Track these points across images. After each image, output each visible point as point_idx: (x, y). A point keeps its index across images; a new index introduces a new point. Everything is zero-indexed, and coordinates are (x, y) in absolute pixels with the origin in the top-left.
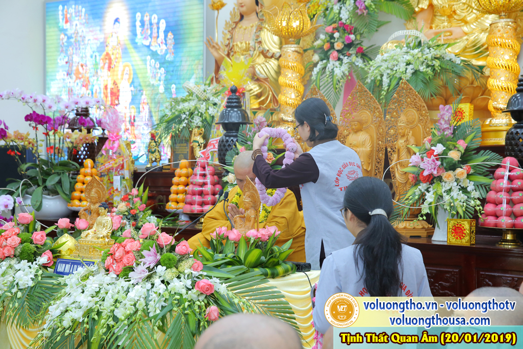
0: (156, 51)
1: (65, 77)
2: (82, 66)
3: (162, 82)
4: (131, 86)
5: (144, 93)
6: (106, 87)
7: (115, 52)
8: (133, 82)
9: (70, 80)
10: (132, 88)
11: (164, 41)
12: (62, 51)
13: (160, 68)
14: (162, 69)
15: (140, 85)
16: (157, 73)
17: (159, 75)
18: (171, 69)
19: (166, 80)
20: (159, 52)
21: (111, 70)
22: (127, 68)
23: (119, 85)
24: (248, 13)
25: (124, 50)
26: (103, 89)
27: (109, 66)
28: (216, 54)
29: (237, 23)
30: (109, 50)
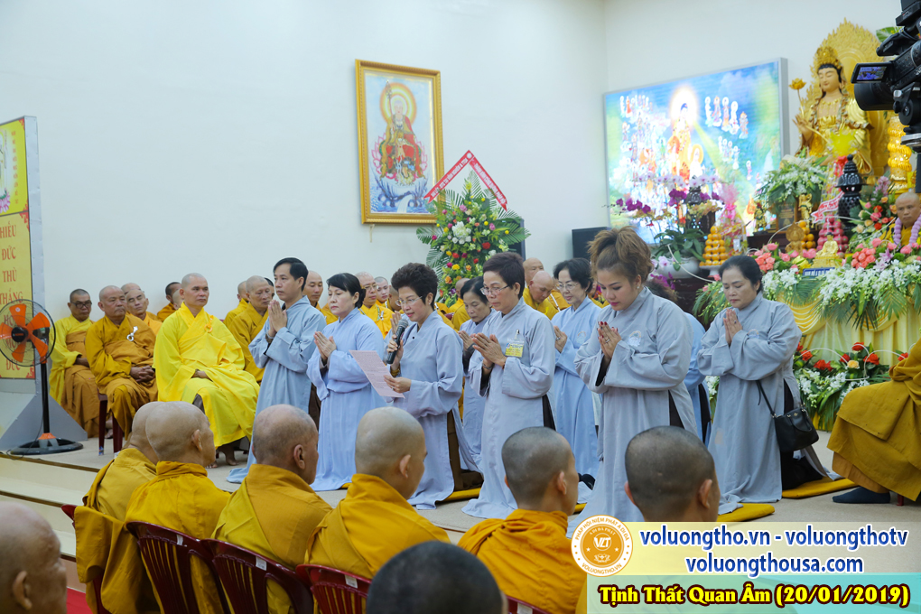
0: (728, 132)
1: (630, 162)
2: (647, 151)
3: (736, 159)
4: (702, 165)
5: (717, 170)
6: (675, 168)
7: (683, 135)
8: (704, 162)
9: (634, 165)
10: (704, 167)
11: (736, 121)
12: (625, 139)
13: (733, 147)
14: (736, 147)
15: (712, 164)
16: (730, 152)
17: (732, 153)
18: (746, 146)
19: (740, 157)
20: (731, 132)
21: (680, 153)
22: (697, 150)
23: (688, 165)
24: (831, 90)
25: (694, 133)
26: (671, 171)
27: (678, 150)
28: (803, 129)
29: (820, 100)
30: (676, 134)
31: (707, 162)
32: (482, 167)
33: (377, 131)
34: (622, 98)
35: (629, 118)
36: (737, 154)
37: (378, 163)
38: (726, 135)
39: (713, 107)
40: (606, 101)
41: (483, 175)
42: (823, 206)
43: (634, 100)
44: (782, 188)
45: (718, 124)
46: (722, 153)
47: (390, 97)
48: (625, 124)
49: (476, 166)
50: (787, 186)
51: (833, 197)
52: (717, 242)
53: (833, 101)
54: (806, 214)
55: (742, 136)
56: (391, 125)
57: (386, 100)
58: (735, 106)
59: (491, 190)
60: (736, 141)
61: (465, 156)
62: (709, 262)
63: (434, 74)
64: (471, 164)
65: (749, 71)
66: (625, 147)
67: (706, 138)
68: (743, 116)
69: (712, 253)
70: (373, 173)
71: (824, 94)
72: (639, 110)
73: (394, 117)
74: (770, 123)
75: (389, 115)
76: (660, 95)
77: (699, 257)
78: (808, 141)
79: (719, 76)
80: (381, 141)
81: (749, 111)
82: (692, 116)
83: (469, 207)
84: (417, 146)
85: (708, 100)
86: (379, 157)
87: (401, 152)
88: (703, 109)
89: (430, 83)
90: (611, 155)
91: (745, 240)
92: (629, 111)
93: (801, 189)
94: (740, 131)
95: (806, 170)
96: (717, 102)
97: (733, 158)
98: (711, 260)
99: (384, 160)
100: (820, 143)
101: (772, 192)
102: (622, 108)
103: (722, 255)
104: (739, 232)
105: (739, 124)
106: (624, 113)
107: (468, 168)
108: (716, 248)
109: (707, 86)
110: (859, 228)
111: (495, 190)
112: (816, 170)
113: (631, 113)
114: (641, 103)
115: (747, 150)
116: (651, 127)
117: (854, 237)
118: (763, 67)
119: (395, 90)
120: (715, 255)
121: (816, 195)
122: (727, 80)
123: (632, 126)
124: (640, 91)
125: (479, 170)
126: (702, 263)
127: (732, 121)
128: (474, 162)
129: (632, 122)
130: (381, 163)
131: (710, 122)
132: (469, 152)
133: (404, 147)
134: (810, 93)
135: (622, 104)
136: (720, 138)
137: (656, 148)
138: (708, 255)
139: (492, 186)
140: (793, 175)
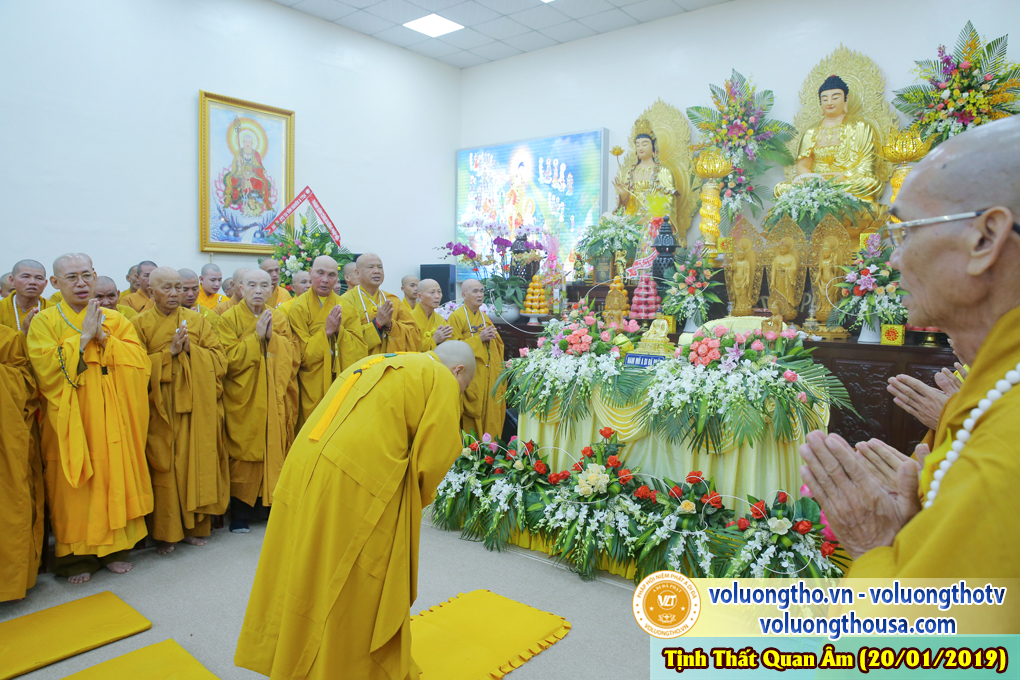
24: (646, 158)
25: (528, 188)
26: (508, 219)
27: (514, 201)
28: (621, 191)
29: (635, 166)
30: (514, 188)
31: (538, 214)
32: (319, 204)
33: (221, 162)
34: (471, 154)
35: (476, 173)
36: (563, 209)
37: (221, 194)
38: (555, 191)
39: (545, 166)
40: (458, 157)
41: (320, 211)
42: (637, 264)
43: (481, 156)
44: (600, 242)
45: (549, 182)
46: (551, 207)
47: (238, 131)
48: (472, 177)
49: (314, 202)
50: (605, 241)
51: (647, 256)
52: (537, 290)
53: (647, 167)
54: (621, 270)
55: (569, 194)
56: (239, 158)
57: (234, 133)
58: (563, 168)
59: (325, 225)
60: (563, 198)
61: (304, 192)
62: (528, 309)
63: (289, 114)
64: (310, 200)
65: (576, 138)
66: (471, 196)
67: (538, 194)
68: (570, 176)
69: (532, 301)
70: (215, 202)
71: (639, 161)
72: (484, 165)
73: (242, 151)
74: (592, 183)
75: (236, 148)
76: (502, 153)
77: (520, 305)
78: (624, 202)
79: (551, 140)
80: (226, 172)
81: (575, 172)
82: (527, 173)
83: (303, 242)
84: (266, 181)
85: (541, 160)
86: (223, 187)
87: (248, 185)
88: (537, 168)
89: (284, 122)
90: (461, 203)
91: (564, 289)
92: (476, 166)
93: (617, 245)
94: (566, 189)
95: (622, 228)
96: (548, 163)
97: (560, 212)
98: (531, 308)
99: (228, 191)
100: (634, 204)
101: (591, 245)
102: (471, 163)
103: (542, 303)
104: (559, 281)
105: (566, 183)
106: (472, 168)
107: (306, 202)
108: (536, 297)
109: (541, 149)
110: (673, 291)
111: (330, 226)
112: (631, 228)
113: (477, 169)
114: (486, 159)
115: (571, 206)
116: (493, 181)
117: (667, 298)
118: (589, 135)
119: (244, 125)
120: (535, 304)
121: (631, 251)
122: (558, 144)
123: (478, 179)
124: (486, 149)
125: (316, 206)
126: (522, 311)
127: (560, 180)
128: (312, 198)
129: (478, 175)
130: (225, 194)
131: (542, 179)
132: (307, 187)
133: (252, 180)
134: (627, 160)
135: (471, 159)
136: (550, 194)
137: (497, 199)
138: (529, 303)
139: (327, 222)
140: (610, 232)
